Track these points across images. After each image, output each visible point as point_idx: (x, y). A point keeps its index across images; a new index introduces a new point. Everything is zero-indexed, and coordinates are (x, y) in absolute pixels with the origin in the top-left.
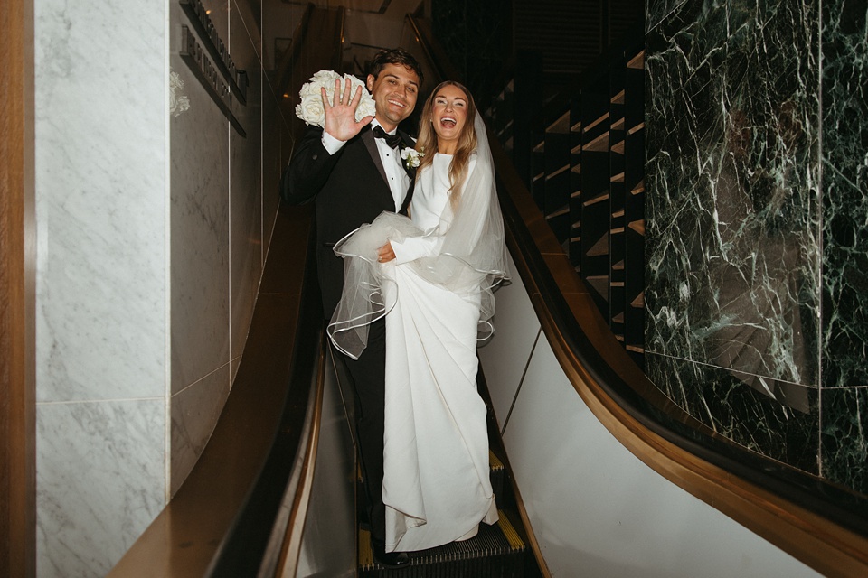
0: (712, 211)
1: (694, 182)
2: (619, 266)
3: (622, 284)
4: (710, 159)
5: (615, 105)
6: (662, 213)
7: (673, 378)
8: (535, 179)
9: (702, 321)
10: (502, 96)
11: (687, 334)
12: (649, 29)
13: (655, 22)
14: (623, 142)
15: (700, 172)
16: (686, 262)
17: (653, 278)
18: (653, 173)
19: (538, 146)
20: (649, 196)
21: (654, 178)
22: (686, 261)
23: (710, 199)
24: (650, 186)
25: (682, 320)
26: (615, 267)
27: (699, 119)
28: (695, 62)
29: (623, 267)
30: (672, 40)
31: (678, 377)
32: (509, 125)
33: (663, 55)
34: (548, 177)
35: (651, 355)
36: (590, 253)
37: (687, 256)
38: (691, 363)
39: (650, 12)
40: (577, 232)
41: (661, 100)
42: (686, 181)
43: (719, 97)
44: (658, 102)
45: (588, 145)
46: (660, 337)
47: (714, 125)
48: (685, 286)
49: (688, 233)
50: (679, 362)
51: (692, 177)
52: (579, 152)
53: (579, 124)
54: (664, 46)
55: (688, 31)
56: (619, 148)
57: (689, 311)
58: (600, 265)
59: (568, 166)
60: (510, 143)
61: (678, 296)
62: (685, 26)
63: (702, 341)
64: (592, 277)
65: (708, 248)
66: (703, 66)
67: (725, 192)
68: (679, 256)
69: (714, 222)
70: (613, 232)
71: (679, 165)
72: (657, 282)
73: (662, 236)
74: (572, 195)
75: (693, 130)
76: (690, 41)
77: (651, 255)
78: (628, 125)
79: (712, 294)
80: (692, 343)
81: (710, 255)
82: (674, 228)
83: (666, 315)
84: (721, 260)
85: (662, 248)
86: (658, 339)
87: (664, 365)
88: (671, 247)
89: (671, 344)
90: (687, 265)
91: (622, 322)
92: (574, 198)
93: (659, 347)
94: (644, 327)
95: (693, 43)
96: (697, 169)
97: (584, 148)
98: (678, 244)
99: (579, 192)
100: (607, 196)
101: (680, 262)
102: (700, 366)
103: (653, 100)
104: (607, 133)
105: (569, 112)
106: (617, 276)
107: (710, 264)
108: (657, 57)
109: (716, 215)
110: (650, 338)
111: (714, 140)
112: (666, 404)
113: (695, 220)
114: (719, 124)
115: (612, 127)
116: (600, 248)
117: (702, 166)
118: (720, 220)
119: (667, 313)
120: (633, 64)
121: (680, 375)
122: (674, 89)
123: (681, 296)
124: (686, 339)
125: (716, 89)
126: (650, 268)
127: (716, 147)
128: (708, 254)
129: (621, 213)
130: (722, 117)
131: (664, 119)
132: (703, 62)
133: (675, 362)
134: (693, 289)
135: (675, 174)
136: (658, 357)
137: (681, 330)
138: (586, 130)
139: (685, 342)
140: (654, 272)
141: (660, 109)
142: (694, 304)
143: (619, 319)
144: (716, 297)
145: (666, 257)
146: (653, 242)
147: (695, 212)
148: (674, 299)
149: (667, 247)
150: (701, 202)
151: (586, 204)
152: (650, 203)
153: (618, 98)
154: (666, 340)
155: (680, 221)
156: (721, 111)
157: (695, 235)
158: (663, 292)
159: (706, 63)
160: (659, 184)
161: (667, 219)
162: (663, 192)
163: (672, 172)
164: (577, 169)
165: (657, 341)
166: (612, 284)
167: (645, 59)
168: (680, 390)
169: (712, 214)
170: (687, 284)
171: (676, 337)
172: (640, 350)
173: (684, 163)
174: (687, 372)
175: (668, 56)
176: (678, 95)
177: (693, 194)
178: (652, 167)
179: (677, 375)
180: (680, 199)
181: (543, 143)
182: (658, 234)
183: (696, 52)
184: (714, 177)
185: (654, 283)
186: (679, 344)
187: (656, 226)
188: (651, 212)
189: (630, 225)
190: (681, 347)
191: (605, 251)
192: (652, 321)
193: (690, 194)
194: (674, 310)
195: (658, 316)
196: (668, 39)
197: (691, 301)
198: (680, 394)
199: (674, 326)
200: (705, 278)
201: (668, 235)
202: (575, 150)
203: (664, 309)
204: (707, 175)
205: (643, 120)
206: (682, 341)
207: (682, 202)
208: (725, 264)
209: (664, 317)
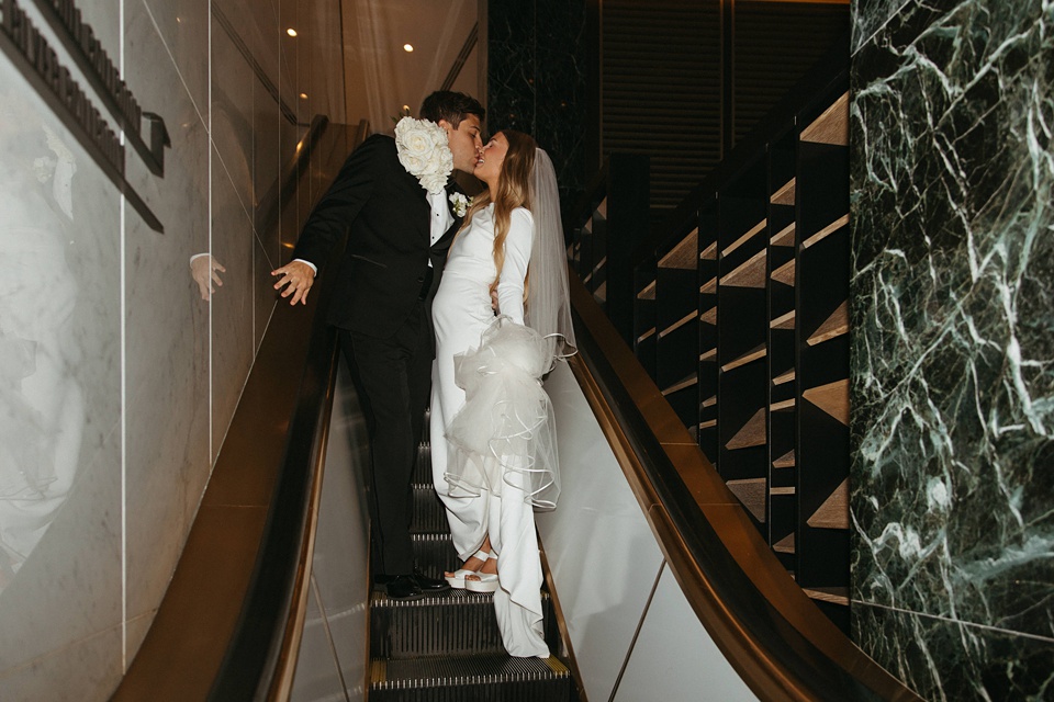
0: (1004, 342)
1: (959, 295)
2: (787, 461)
3: (792, 490)
4: (1001, 248)
5: (777, 207)
6: (889, 358)
7: (912, 652)
8: (641, 339)
9: (980, 548)
10: (588, 227)
11: (944, 572)
12: (859, 44)
13: (870, 29)
14: (793, 262)
15: (976, 273)
16: (943, 441)
17: (867, 475)
18: (869, 290)
19: (646, 290)
20: (860, 333)
21: (870, 300)
22: (943, 438)
23: (1000, 320)
24: (861, 315)
25: (933, 546)
26: (777, 464)
27: (973, 179)
28: (962, 75)
29: (793, 463)
30: (910, 50)
31: (924, 649)
32: (598, 266)
33: (889, 83)
34: (662, 335)
35: (865, 609)
36: (732, 445)
37: (944, 430)
38: (955, 625)
39: (861, 14)
40: (710, 413)
41: (885, 160)
42: (942, 296)
43: (1023, 126)
44: (878, 167)
45: (730, 275)
46: (883, 576)
47: (1010, 183)
48: (941, 485)
49: (948, 389)
50: (927, 622)
51: (955, 286)
52: (714, 290)
53: (714, 245)
54: (893, 63)
55: (947, 24)
56: (786, 272)
57: (949, 530)
58: (751, 462)
59: (695, 314)
60: (601, 293)
61: (922, 504)
62: (939, 16)
63: (980, 584)
64: (735, 482)
65: (994, 412)
66: (983, 78)
67: (1036, 302)
68: (927, 432)
69: (1009, 363)
70: (773, 407)
71: (926, 268)
72: (878, 481)
73: (887, 400)
74: (702, 357)
75: (958, 199)
76: (952, 40)
77: (864, 435)
78: (803, 234)
79: (1004, 497)
80: (955, 589)
81: (1001, 423)
82: (915, 385)
83: (896, 539)
84: (1028, 434)
85: (888, 421)
86: (880, 580)
87: (891, 626)
88: (907, 418)
89: (909, 589)
90: (945, 449)
91: (793, 551)
92: (704, 362)
93: (882, 595)
94: (849, 559)
95: (957, 42)
96: (967, 271)
97: (723, 281)
98: (923, 410)
99: (714, 351)
100: (763, 353)
101: (929, 443)
102: (976, 631)
103: (869, 166)
104: (764, 252)
105: (696, 231)
106: (781, 478)
107: (1001, 444)
108: (877, 88)
109: (1014, 350)
110: (863, 577)
111: (1010, 210)
112: (899, 694)
113: (962, 366)
114: (1021, 177)
115: (773, 240)
116: (752, 434)
117: (979, 263)
118: (1025, 355)
119: (899, 534)
120: (813, 133)
121: (929, 645)
122: (915, 133)
123: (931, 503)
124: (941, 581)
125: (1014, 114)
126: (861, 458)
127: (1014, 222)
128: (994, 424)
129: (791, 377)
130: (1030, 163)
131: (893, 194)
132: (983, 71)
133: (916, 623)
134: (960, 489)
135: (917, 286)
136: (879, 612)
137: (932, 565)
138: (725, 253)
139: (940, 586)
140: (871, 463)
141: (883, 176)
142: (962, 517)
143: (786, 546)
144: (1014, 504)
145: (896, 435)
146: (867, 411)
147: (964, 349)
148: (916, 510)
149: (898, 418)
150: (979, 329)
151: (725, 368)
152: (862, 343)
153: (784, 194)
154: (896, 582)
155: (927, 371)
156: (1026, 152)
157: (964, 391)
158: (890, 496)
159: (989, 73)
160: (882, 310)
161: (899, 369)
162: (888, 321)
163: (910, 283)
164: (710, 316)
165: (876, 584)
166: (773, 491)
167: (851, 99)
168: (929, 672)
169: (1004, 347)
170: (944, 480)
171: (919, 577)
172: (843, 600)
173: (937, 264)
174: (944, 642)
175: (901, 81)
176: (923, 146)
177: (959, 317)
178: (866, 283)
179: (922, 645)
180: (928, 330)
181: (654, 283)
182: (878, 396)
183: (966, 55)
184: (1010, 278)
185: (871, 482)
186: (927, 589)
187: (875, 383)
188: (864, 361)
189: (806, 394)
190: (931, 595)
191: (762, 440)
192: (866, 548)
193: (952, 317)
194: (915, 529)
195: (880, 541)
196: (901, 51)
197: (953, 512)
198: (929, 680)
199: (914, 558)
200: (986, 468)
201: (902, 396)
202: (708, 287)
203: (893, 528)
204: (992, 278)
205: (847, 211)
206: (933, 585)
207: (933, 335)
208: (1036, 441)
209: (892, 541)
